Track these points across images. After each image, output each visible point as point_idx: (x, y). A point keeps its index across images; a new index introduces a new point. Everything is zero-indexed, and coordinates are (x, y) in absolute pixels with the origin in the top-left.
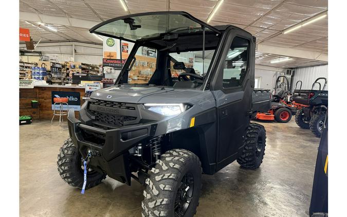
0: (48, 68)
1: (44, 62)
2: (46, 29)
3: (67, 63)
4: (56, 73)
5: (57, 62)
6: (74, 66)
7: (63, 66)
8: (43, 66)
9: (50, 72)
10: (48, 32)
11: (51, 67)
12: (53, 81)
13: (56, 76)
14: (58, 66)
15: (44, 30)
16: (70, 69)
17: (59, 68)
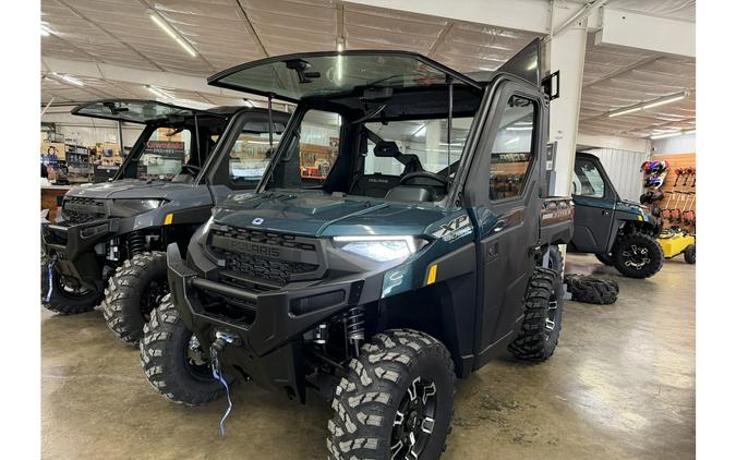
0: (62, 156)
1: (53, 144)
2: (60, 81)
3: (99, 145)
4: (77, 165)
5: (79, 144)
6: (110, 152)
7: (93, 152)
8: (52, 152)
9: (64, 162)
10: (66, 87)
11: (67, 153)
12: (70, 180)
13: (77, 170)
14: (80, 151)
15: (57, 83)
16: (103, 158)
17: (83, 156)
